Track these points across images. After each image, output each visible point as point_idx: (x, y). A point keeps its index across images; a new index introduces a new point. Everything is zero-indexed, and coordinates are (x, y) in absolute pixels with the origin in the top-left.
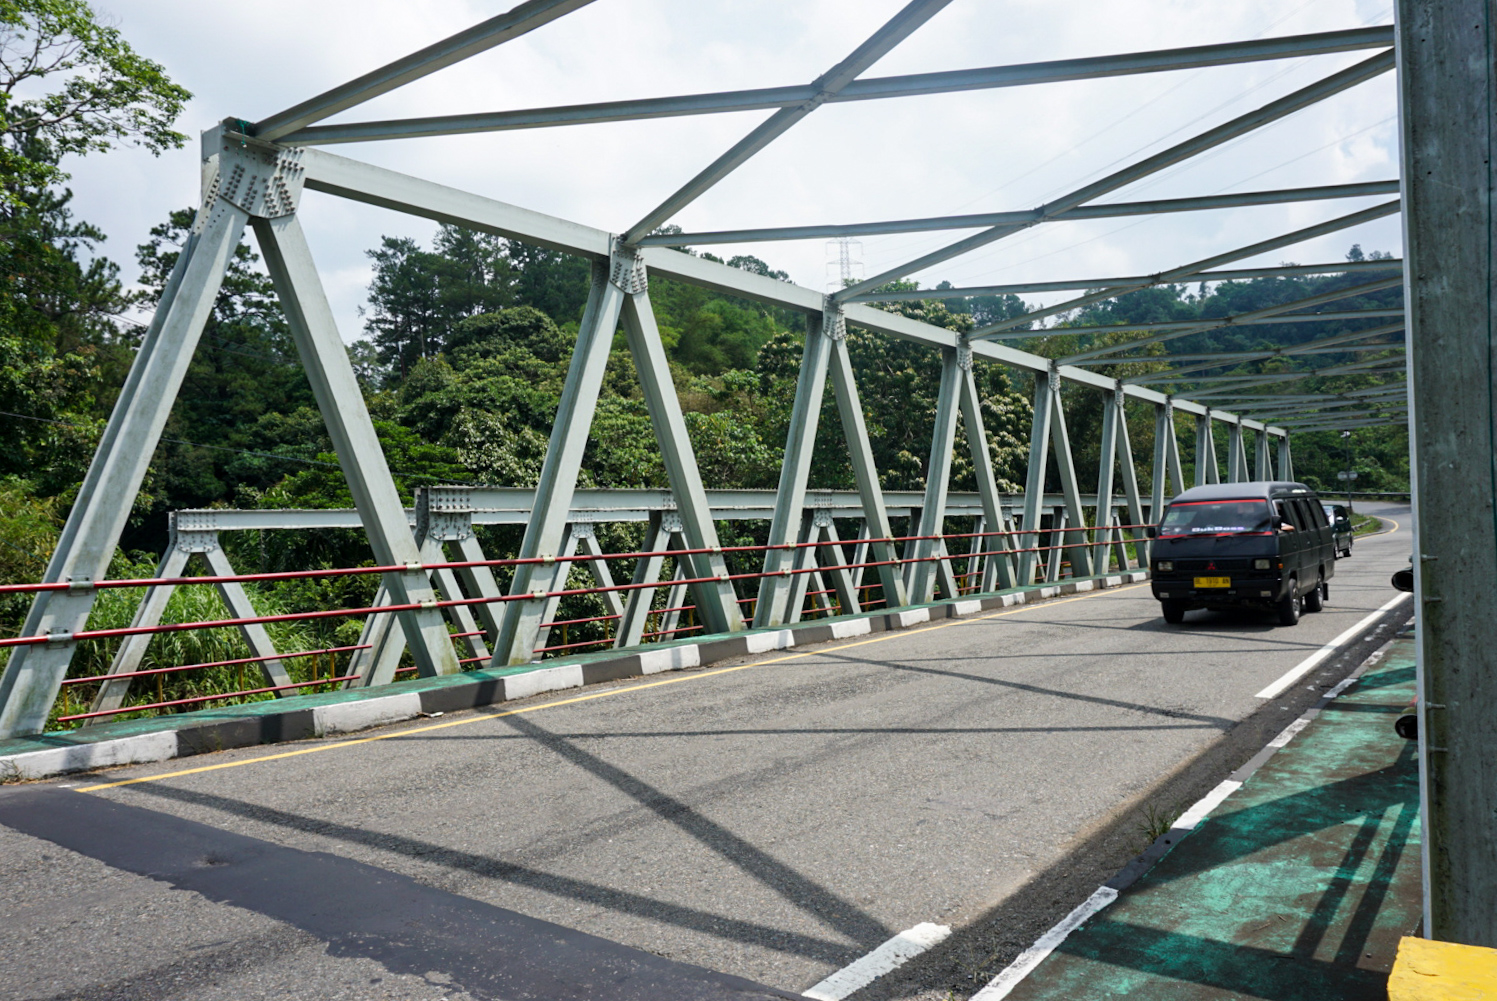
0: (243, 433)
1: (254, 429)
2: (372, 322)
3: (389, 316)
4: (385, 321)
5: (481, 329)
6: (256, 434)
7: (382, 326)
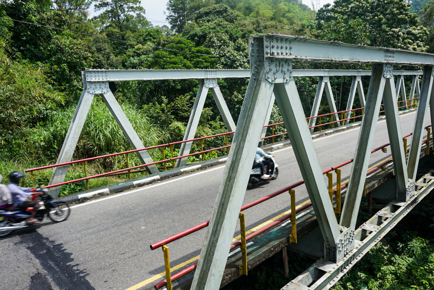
0: (130, 51)
1: (134, 50)
2: (168, 16)
3: (173, 14)
4: (172, 16)
5: (207, 12)
6: (134, 52)
7: (171, 18)
